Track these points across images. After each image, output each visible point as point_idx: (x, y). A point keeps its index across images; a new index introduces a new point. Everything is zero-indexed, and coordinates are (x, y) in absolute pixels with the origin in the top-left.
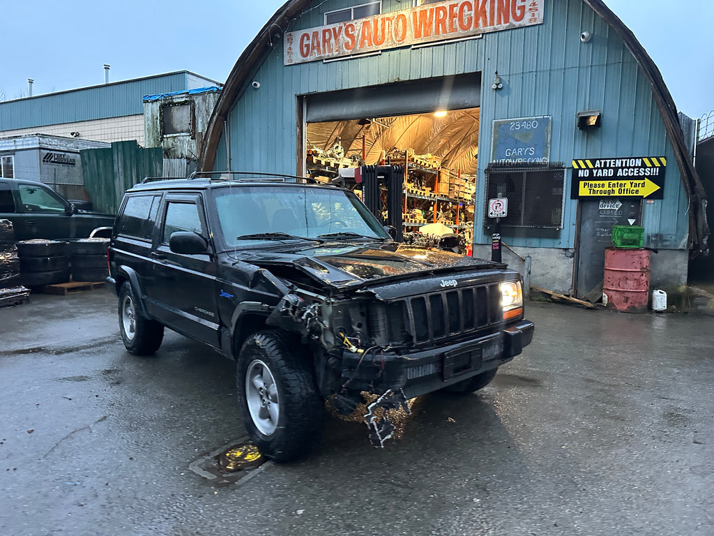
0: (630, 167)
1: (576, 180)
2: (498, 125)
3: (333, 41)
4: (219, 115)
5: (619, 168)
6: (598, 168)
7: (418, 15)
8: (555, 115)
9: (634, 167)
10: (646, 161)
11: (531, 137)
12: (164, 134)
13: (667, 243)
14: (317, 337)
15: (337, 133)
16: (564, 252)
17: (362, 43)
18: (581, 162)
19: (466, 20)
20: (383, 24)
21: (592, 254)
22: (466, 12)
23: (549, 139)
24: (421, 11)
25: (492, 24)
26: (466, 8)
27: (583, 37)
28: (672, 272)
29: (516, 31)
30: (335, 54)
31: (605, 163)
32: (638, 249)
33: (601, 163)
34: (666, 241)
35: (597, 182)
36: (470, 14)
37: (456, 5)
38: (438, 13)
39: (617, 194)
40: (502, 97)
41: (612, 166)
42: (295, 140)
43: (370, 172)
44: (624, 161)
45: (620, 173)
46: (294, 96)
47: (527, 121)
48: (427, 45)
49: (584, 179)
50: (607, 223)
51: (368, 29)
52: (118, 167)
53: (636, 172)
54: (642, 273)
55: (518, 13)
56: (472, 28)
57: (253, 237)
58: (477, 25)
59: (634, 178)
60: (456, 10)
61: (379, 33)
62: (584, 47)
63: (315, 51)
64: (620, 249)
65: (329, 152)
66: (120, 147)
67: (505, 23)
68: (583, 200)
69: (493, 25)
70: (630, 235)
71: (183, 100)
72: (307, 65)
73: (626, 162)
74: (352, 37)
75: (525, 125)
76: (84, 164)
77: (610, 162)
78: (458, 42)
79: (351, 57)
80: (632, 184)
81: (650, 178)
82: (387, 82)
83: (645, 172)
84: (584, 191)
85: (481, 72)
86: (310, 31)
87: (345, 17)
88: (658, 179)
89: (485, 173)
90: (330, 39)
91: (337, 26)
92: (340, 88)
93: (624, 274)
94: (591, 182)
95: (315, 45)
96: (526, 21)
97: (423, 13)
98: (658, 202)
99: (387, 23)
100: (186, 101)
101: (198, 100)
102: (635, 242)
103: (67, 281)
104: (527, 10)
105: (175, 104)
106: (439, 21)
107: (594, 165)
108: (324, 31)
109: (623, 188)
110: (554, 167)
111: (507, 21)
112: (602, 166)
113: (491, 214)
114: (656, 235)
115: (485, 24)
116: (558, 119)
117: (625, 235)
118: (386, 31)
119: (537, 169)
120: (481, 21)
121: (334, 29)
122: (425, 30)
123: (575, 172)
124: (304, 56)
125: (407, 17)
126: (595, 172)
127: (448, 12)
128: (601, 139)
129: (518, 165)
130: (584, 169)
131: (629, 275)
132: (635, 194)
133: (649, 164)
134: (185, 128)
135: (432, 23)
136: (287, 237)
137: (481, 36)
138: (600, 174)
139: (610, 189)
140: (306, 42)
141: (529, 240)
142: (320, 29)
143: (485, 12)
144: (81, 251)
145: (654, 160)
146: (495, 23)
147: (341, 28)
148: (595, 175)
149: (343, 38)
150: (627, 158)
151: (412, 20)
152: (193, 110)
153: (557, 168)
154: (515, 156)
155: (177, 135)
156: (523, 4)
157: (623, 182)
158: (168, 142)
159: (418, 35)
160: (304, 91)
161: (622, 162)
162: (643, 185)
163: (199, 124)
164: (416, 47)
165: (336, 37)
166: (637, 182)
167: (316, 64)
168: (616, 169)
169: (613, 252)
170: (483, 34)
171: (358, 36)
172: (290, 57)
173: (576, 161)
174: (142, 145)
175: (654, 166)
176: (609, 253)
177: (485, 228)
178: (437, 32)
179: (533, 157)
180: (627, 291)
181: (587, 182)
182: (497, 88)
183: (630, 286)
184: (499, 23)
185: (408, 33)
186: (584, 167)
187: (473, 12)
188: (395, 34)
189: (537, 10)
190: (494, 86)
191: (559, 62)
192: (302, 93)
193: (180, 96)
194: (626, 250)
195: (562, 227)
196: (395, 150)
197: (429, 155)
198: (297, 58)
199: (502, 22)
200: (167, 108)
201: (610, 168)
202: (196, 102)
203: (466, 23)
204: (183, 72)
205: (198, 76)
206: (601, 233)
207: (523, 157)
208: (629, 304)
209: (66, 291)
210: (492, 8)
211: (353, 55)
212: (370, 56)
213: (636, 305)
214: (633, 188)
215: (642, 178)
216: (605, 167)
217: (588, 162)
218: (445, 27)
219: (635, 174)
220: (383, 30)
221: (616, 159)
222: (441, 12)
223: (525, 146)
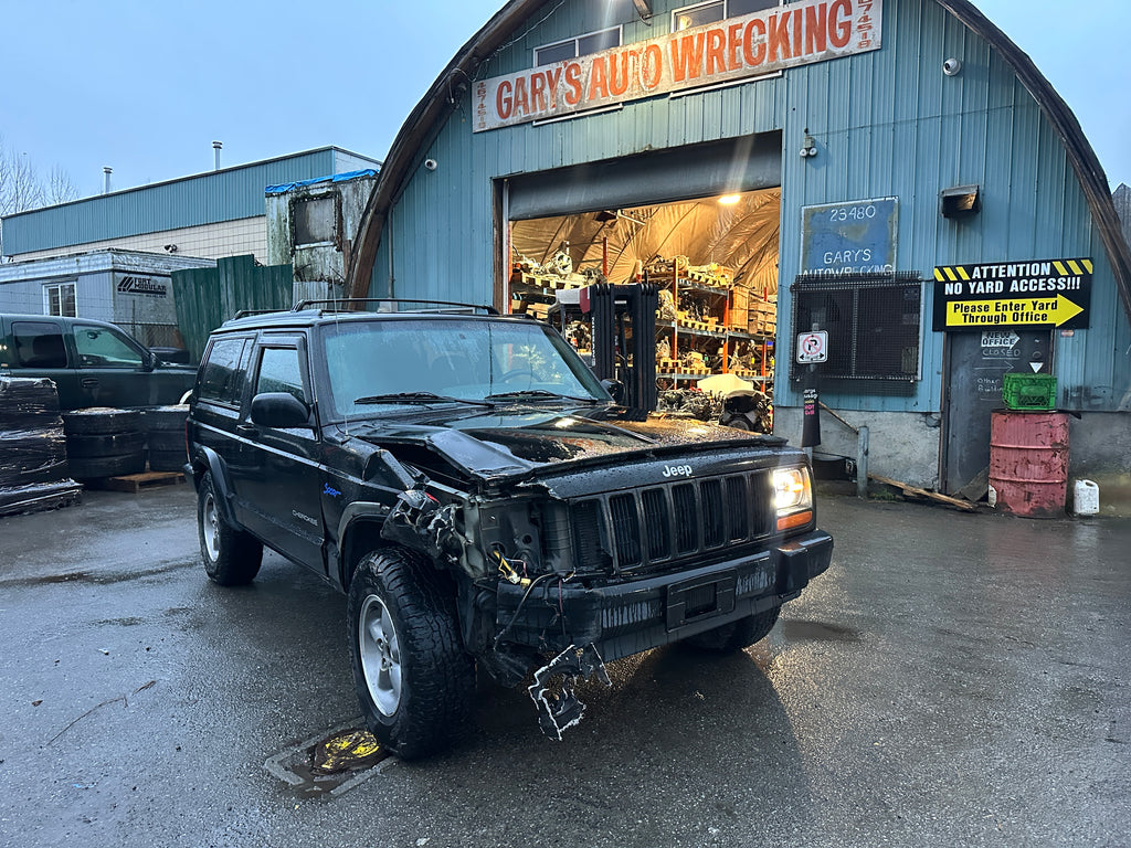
0: (1031, 277)
1: (941, 300)
2: (811, 214)
3: (547, 91)
4: (375, 212)
5: (1012, 278)
6: (977, 280)
7: (680, 44)
8: (904, 195)
9: (1038, 277)
10: (1058, 265)
11: (865, 231)
12: (296, 244)
13: (1100, 401)
14: (455, 559)
15: (562, 235)
16: (923, 419)
17: (593, 93)
18: (948, 271)
19: (757, 49)
20: (625, 62)
21: (971, 420)
22: (756, 35)
23: (895, 235)
24: (684, 39)
25: (798, 53)
26: (755, 29)
27: (947, 67)
28: (1107, 450)
29: (838, 62)
30: (551, 111)
31: (990, 271)
32: (1046, 413)
33: (982, 271)
34: (1095, 397)
35: (977, 303)
36: (763, 40)
37: (740, 26)
38: (710, 40)
39: (1009, 321)
40: (817, 168)
41: (1000, 275)
42: (490, 247)
43: (604, 294)
44: (1021, 266)
45: (1014, 287)
46: (488, 180)
47: (857, 206)
48: (695, 91)
49: (954, 298)
50: (995, 369)
51: (601, 70)
52: (227, 295)
53: (1041, 284)
54: (1054, 451)
55: (840, 33)
56: (765, 61)
57: (380, 400)
58: (773, 55)
59: (1038, 294)
60: (740, 34)
61: (619, 76)
62: (951, 85)
63: (521, 108)
64: (1016, 413)
65: (549, 266)
66: (230, 266)
67: (819, 50)
68: (954, 334)
69: (800, 54)
70: (1032, 389)
71: (324, 191)
72: (509, 130)
73: (1025, 268)
74: (576, 84)
75: (854, 213)
76: (177, 292)
77: (997, 270)
78: (744, 84)
79: (576, 115)
80: (1035, 304)
81: (1065, 293)
82: (632, 151)
83: (1057, 284)
84: (954, 318)
85: (781, 130)
86: (511, 78)
87: (565, 53)
88: (1080, 296)
89: (791, 291)
90: (542, 89)
91: (553, 67)
92: (558, 165)
93: (1024, 454)
94: (965, 303)
95: (521, 98)
96: (853, 46)
97: (688, 41)
98: (1080, 333)
99: (630, 59)
100: (328, 193)
101: (346, 191)
102: (1042, 400)
103: (142, 471)
104: (854, 28)
105: (311, 198)
106: (712, 53)
107: (970, 275)
108: (534, 78)
109: (1020, 312)
110: (903, 280)
111: (821, 47)
112: (985, 276)
113: (802, 357)
114: (1079, 389)
115: (787, 54)
116: (908, 202)
117: (1024, 390)
118: (630, 72)
119: (876, 284)
120: (779, 50)
121: (549, 73)
122: (690, 69)
123: (939, 287)
124: (504, 116)
125: (662, 49)
126: (972, 286)
127: (727, 38)
128: (982, 234)
129: (844, 278)
130: (954, 282)
131: (1030, 456)
132: (1041, 322)
133: (1063, 272)
134: (328, 234)
135: (701, 56)
136: (435, 399)
137: (780, 72)
138: (981, 289)
139: (999, 313)
140: (505, 95)
141: (865, 400)
142: (526, 74)
143: (786, 35)
144: (161, 425)
145: (1072, 264)
146: (804, 52)
147: (559, 71)
148: (972, 292)
149: (563, 86)
150: (1026, 263)
151: (670, 53)
152: (339, 206)
153: (909, 281)
154: (840, 264)
155: (315, 245)
156: (847, 19)
157: (1020, 302)
158: (303, 256)
159: (679, 77)
160: (504, 172)
161: (1018, 269)
162: (1055, 306)
163: (349, 227)
164: (678, 96)
165: (552, 86)
166: (1044, 301)
167: (521, 129)
168: (1007, 281)
169: (1004, 417)
170: (783, 70)
171: (586, 81)
172: (482, 119)
173: (941, 269)
174: (263, 262)
175: (1071, 274)
176: (997, 420)
177: (792, 380)
178: (710, 70)
179: (869, 264)
180: (1029, 483)
181: (960, 303)
182: (808, 155)
183: (1035, 473)
184: (810, 50)
185: (664, 74)
186: (953, 278)
187: (767, 36)
188: (644, 77)
189: (870, 27)
190: (803, 152)
191: (908, 110)
192: (502, 174)
193: (319, 185)
194: (1025, 414)
195: (919, 378)
196: (657, 259)
197: (714, 266)
198: (493, 120)
199: (815, 49)
200: (299, 204)
201: (997, 278)
202: (344, 194)
203: (755, 54)
204: (329, 149)
205: (352, 154)
206: (985, 386)
207: (852, 264)
208: (1032, 503)
209: (137, 487)
210: (798, 28)
211: (579, 112)
212: (605, 113)
213: (1046, 505)
214: (1037, 311)
215: (1053, 294)
216: (989, 278)
217: (961, 270)
218: (723, 62)
219: (1041, 289)
220: (625, 71)
221: (1007, 264)
222: (716, 38)
223: (856, 246)
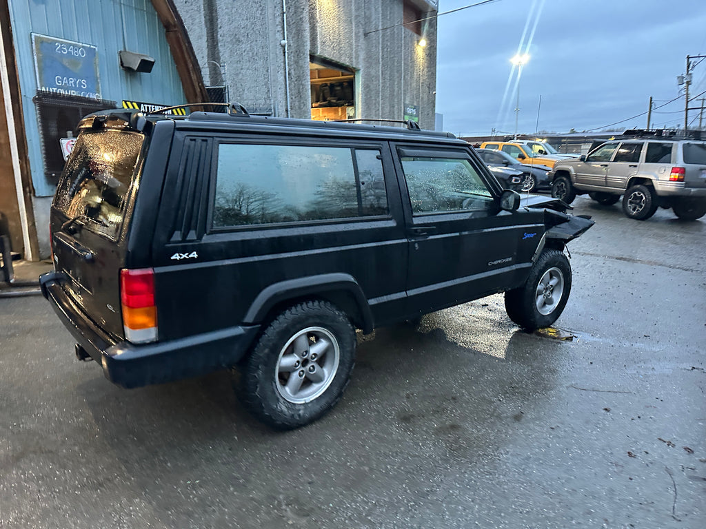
2: (40, 41)
10: (174, 110)
11: (80, 66)
18: (129, 104)
23: (98, 74)
31: (148, 107)
33: (145, 108)
44: (160, 107)
47: (74, 46)
75: (72, 51)
77: (152, 108)
89: (35, 103)
107: (140, 109)
110: (107, 107)
112: (146, 111)
128: (141, 84)
129: (71, 98)
145: (178, 110)
154: (68, 87)
173: (125, 102)
177: (48, 175)
207: (75, 89)
217: (135, 104)
221: (155, 105)
223: (76, 76)
